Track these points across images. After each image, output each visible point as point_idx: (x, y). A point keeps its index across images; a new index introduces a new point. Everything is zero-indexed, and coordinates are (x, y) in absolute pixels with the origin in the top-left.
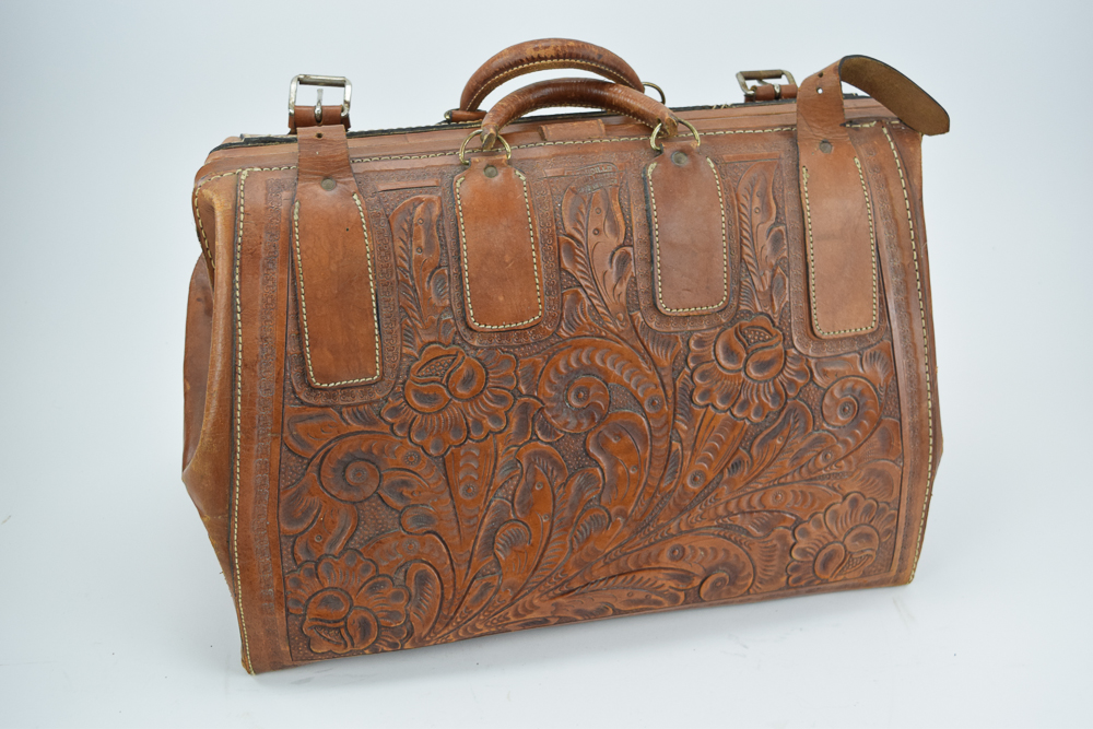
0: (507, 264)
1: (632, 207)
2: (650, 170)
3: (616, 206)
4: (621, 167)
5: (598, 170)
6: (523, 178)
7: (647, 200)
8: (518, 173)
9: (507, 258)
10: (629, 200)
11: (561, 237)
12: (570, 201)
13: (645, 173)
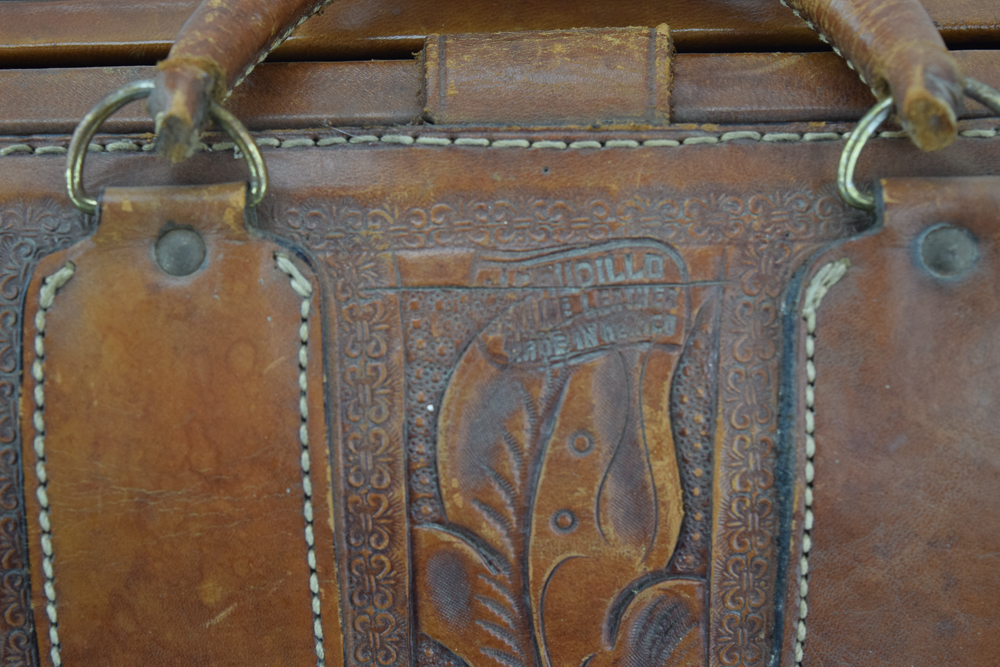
0: (212, 612)
1: (721, 435)
2: (816, 291)
3: (656, 427)
4: (699, 263)
5: (605, 272)
6: (301, 285)
7: (784, 412)
8: (284, 263)
9: (212, 591)
10: (711, 409)
11: (425, 529)
12: (473, 395)
13: (795, 300)
